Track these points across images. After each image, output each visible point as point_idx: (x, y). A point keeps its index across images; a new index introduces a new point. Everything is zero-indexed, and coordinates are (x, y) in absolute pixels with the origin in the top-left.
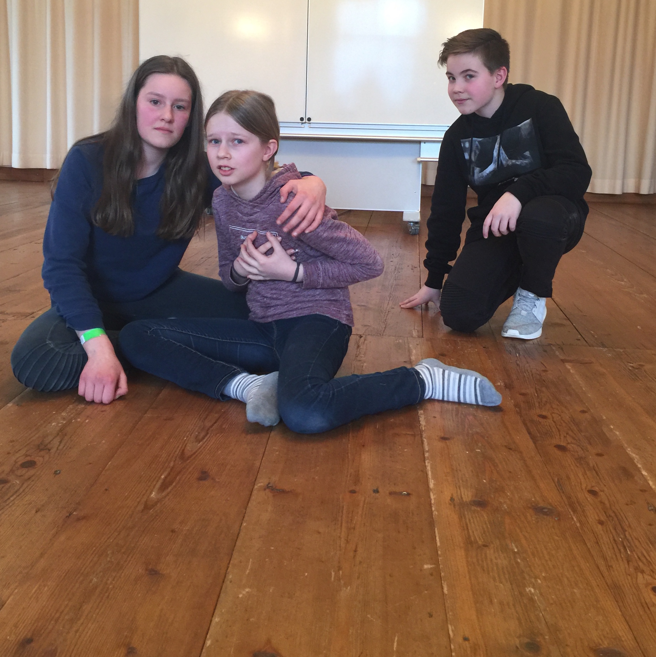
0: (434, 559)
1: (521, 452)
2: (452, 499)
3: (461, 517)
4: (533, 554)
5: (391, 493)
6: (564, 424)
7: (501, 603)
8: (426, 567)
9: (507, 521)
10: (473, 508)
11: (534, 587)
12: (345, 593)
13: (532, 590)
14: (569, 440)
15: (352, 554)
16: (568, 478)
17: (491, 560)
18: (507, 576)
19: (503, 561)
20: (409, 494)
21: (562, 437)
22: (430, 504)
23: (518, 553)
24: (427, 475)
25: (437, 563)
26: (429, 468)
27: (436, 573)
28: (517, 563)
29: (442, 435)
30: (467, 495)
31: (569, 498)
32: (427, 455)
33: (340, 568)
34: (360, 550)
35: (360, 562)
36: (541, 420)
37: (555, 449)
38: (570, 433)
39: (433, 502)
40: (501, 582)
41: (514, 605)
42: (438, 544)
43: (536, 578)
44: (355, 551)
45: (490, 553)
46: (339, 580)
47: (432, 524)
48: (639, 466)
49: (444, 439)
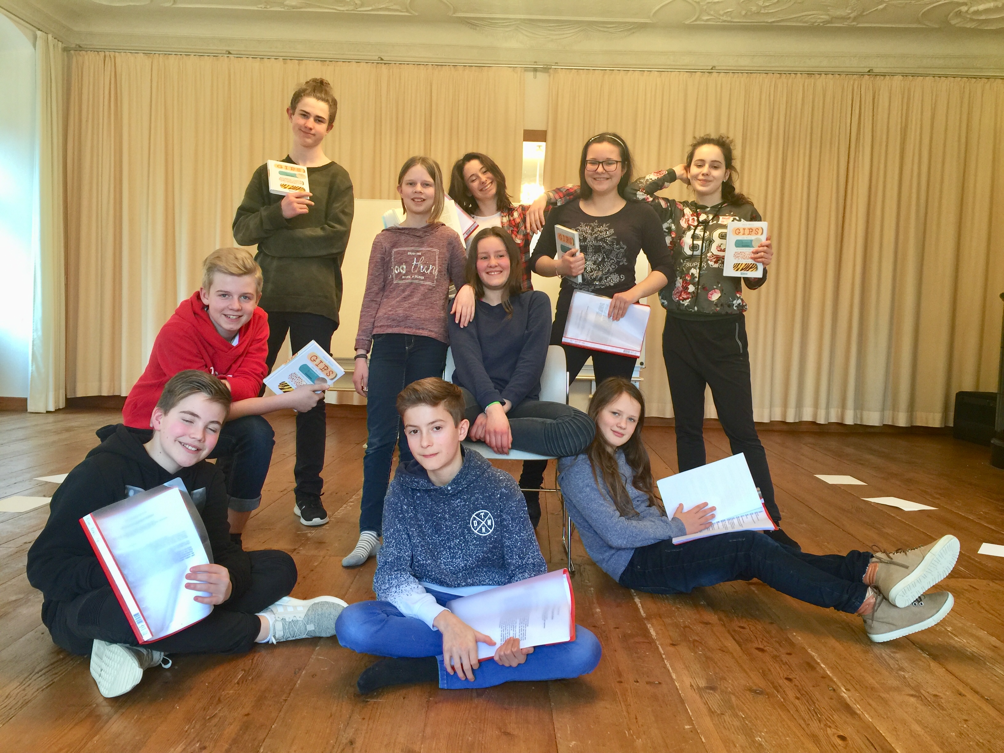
0: (690, 722)
1: (732, 653)
2: (691, 686)
3: (701, 696)
4: (755, 718)
5: (648, 683)
6: (759, 633)
7: (741, 746)
8: (686, 727)
9: (733, 699)
10: (708, 691)
11: (760, 737)
12: (639, 742)
13: (760, 739)
14: (765, 644)
15: (635, 720)
16: (770, 670)
17: (729, 723)
18: (741, 731)
19: (736, 723)
20: (660, 683)
21: (760, 643)
22: (677, 689)
23: (745, 718)
24: (669, 671)
25: (693, 724)
26: (668, 665)
27: (694, 730)
28: (747, 724)
29: (671, 642)
30: (702, 683)
31: (772, 683)
32: (664, 656)
33: (630, 729)
34: (639, 718)
35: (642, 725)
36: (741, 630)
37: (757, 651)
38: (765, 639)
39: (678, 688)
40: (739, 735)
41: (750, 747)
42: (691, 714)
43: (761, 732)
44: (636, 719)
45: (727, 718)
46: (632, 735)
47: (682, 702)
48: (819, 661)
49: (673, 645)
